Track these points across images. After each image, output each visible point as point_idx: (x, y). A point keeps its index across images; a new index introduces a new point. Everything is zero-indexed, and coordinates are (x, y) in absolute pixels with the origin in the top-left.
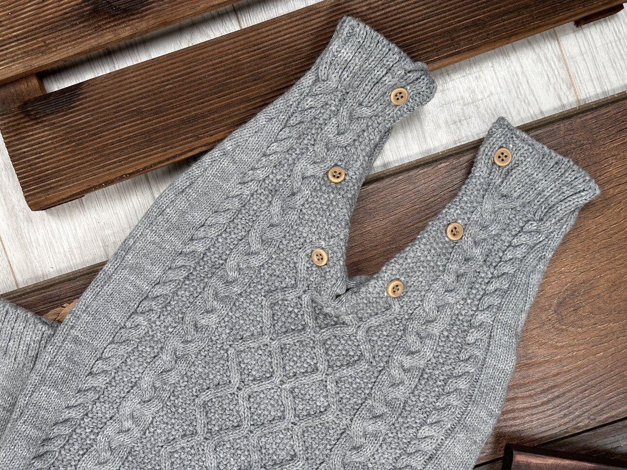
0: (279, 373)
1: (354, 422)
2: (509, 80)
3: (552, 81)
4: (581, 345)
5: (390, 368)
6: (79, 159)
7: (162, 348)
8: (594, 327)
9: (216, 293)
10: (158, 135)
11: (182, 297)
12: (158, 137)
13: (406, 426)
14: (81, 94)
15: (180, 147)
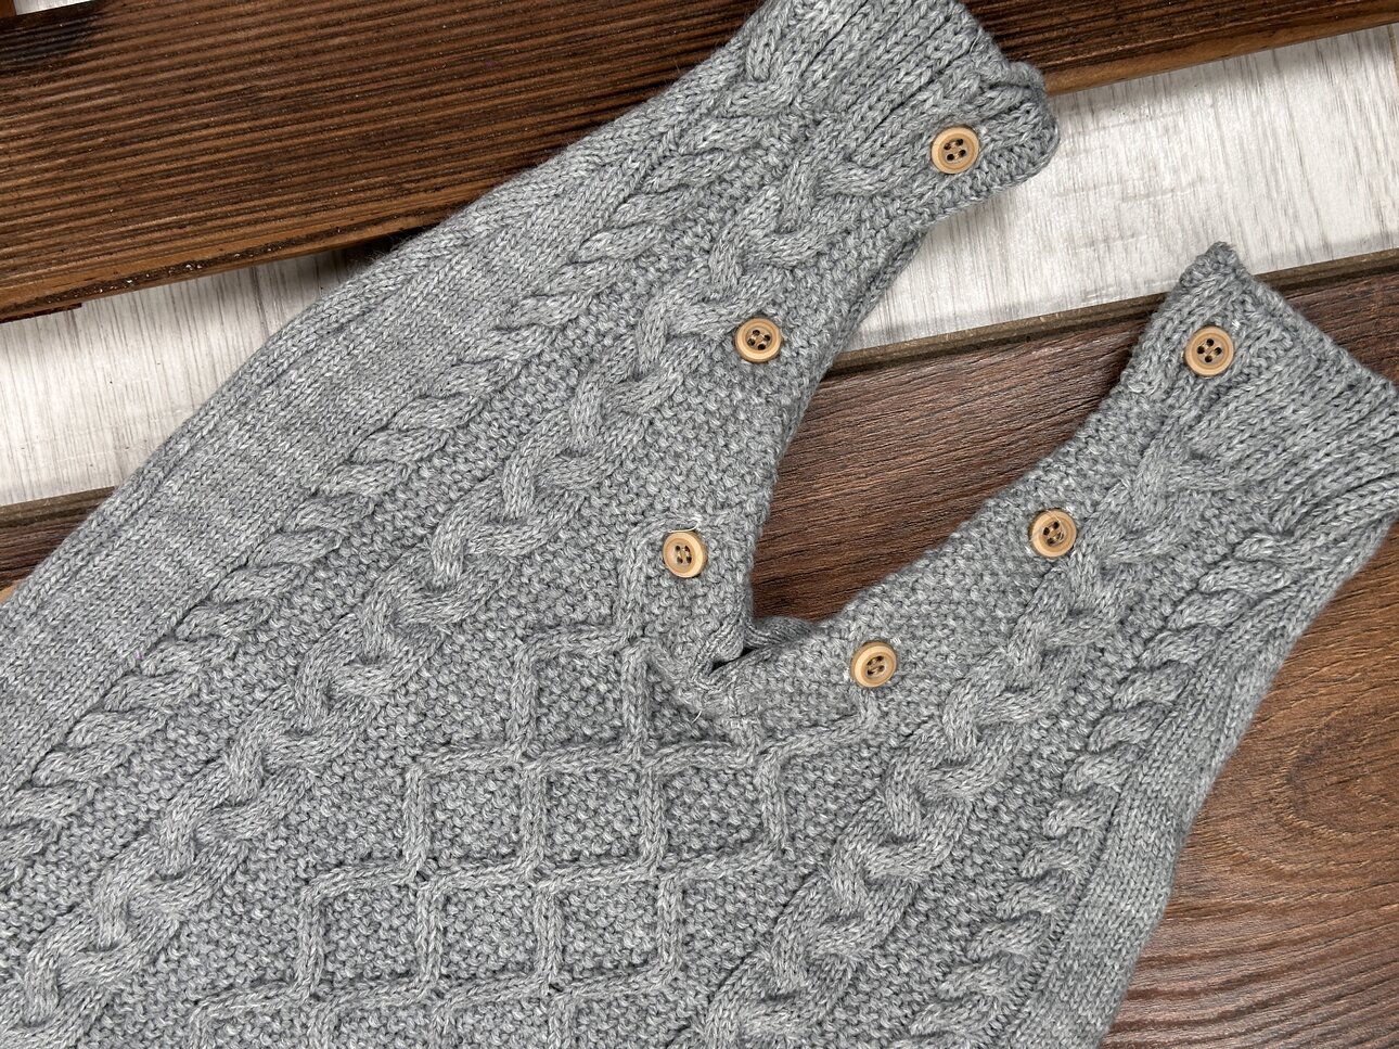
0: (534, 847)
1: (715, 1004)
2: (1253, 147)
3: (1366, 168)
4: (1346, 876)
5: (832, 872)
6: (72, 204)
7: (230, 741)
8: (1385, 835)
9: (395, 613)
10: (294, 167)
11: (303, 612)
12: (291, 174)
13: (851, 1031)
14: (101, 29)
15: (347, 210)
